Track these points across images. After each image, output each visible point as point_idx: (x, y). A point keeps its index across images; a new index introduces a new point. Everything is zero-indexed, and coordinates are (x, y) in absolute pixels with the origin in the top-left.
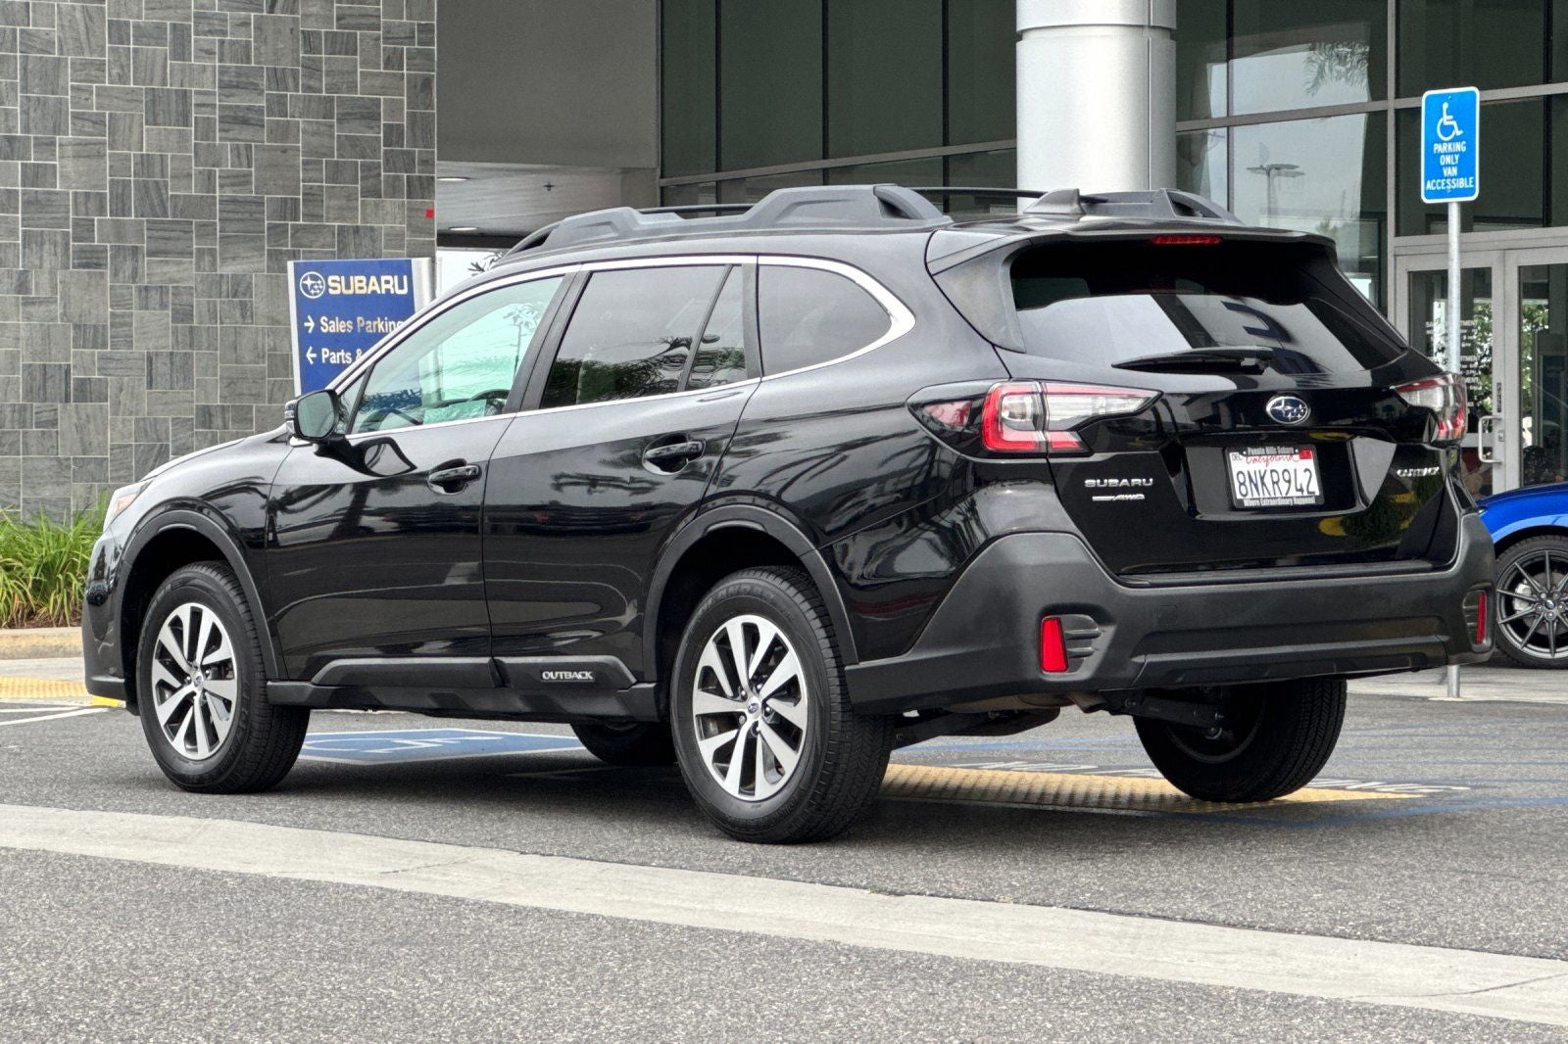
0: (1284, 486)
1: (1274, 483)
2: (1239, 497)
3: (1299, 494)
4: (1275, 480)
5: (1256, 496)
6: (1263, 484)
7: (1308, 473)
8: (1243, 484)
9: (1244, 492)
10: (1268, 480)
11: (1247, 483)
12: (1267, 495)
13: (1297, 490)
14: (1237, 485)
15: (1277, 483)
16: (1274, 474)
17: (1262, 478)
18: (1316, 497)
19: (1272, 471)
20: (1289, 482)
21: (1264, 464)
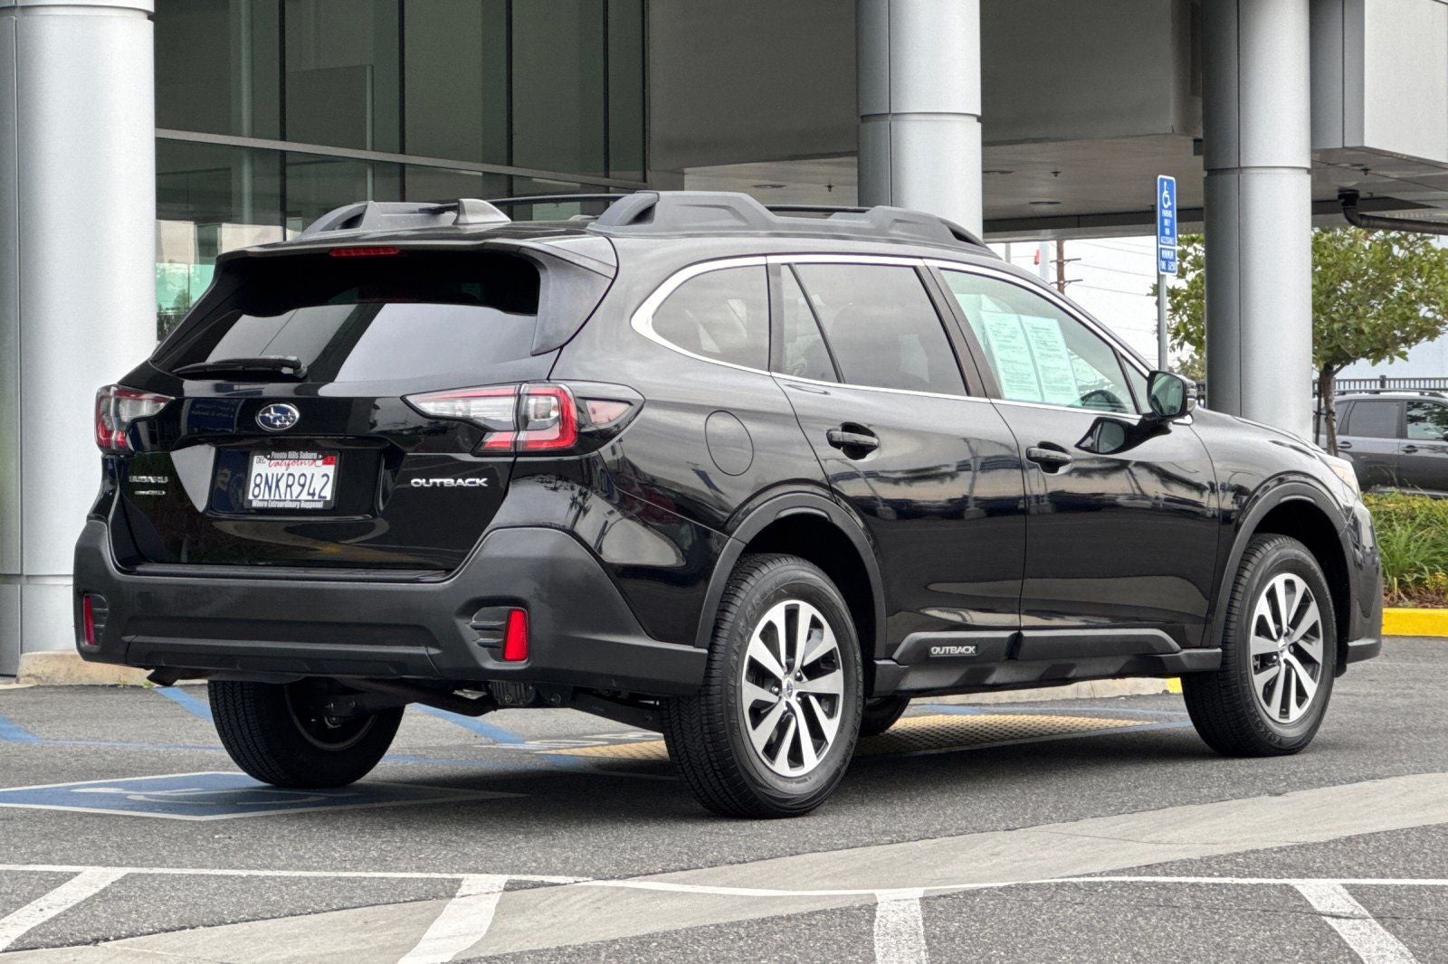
0: (296, 489)
1: (288, 486)
2: (251, 497)
3: (310, 498)
4: (290, 483)
5: (267, 497)
6: (277, 486)
7: (325, 478)
8: (258, 486)
9: (256, 493)
10: (282, 485)
11: (262, 486)
12: (277, 497)
13: (309, 494)
14: (252, 485)
15: (290, 486)
16: (291, 478)
17: (278, 481)
18: (326, 502)
19: (289, 475)
20: (303, 486)
21: (284, 468)
